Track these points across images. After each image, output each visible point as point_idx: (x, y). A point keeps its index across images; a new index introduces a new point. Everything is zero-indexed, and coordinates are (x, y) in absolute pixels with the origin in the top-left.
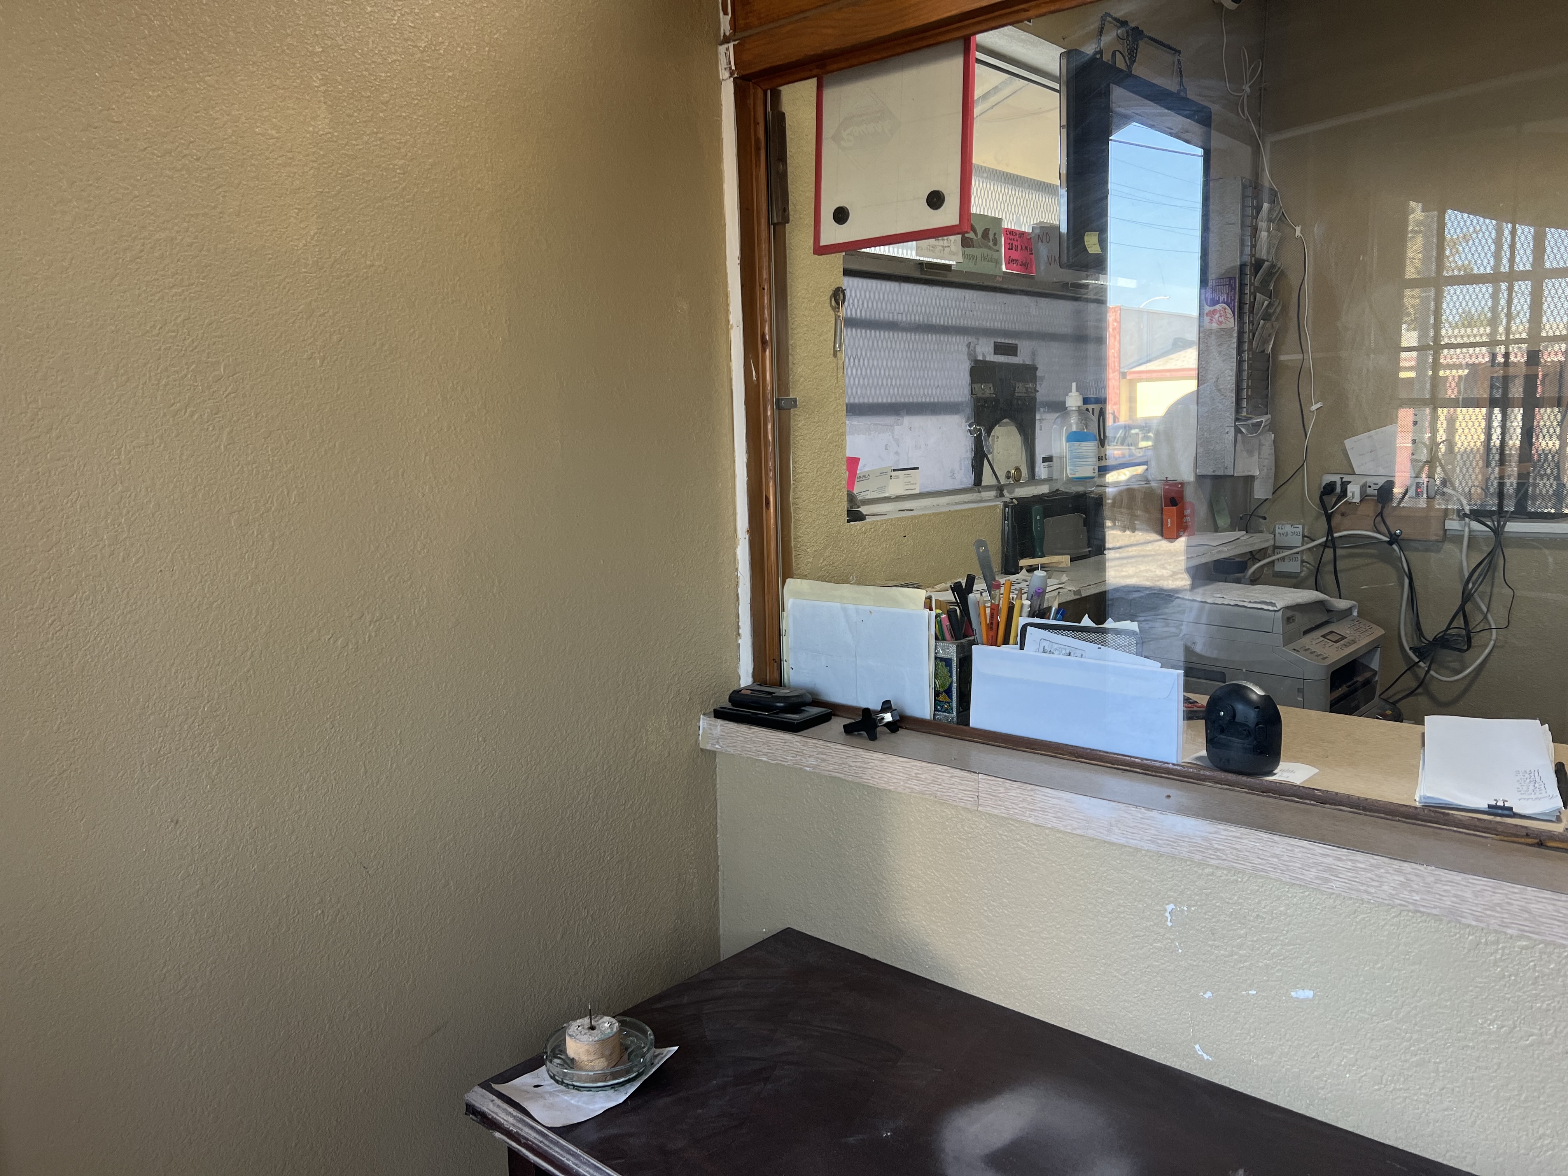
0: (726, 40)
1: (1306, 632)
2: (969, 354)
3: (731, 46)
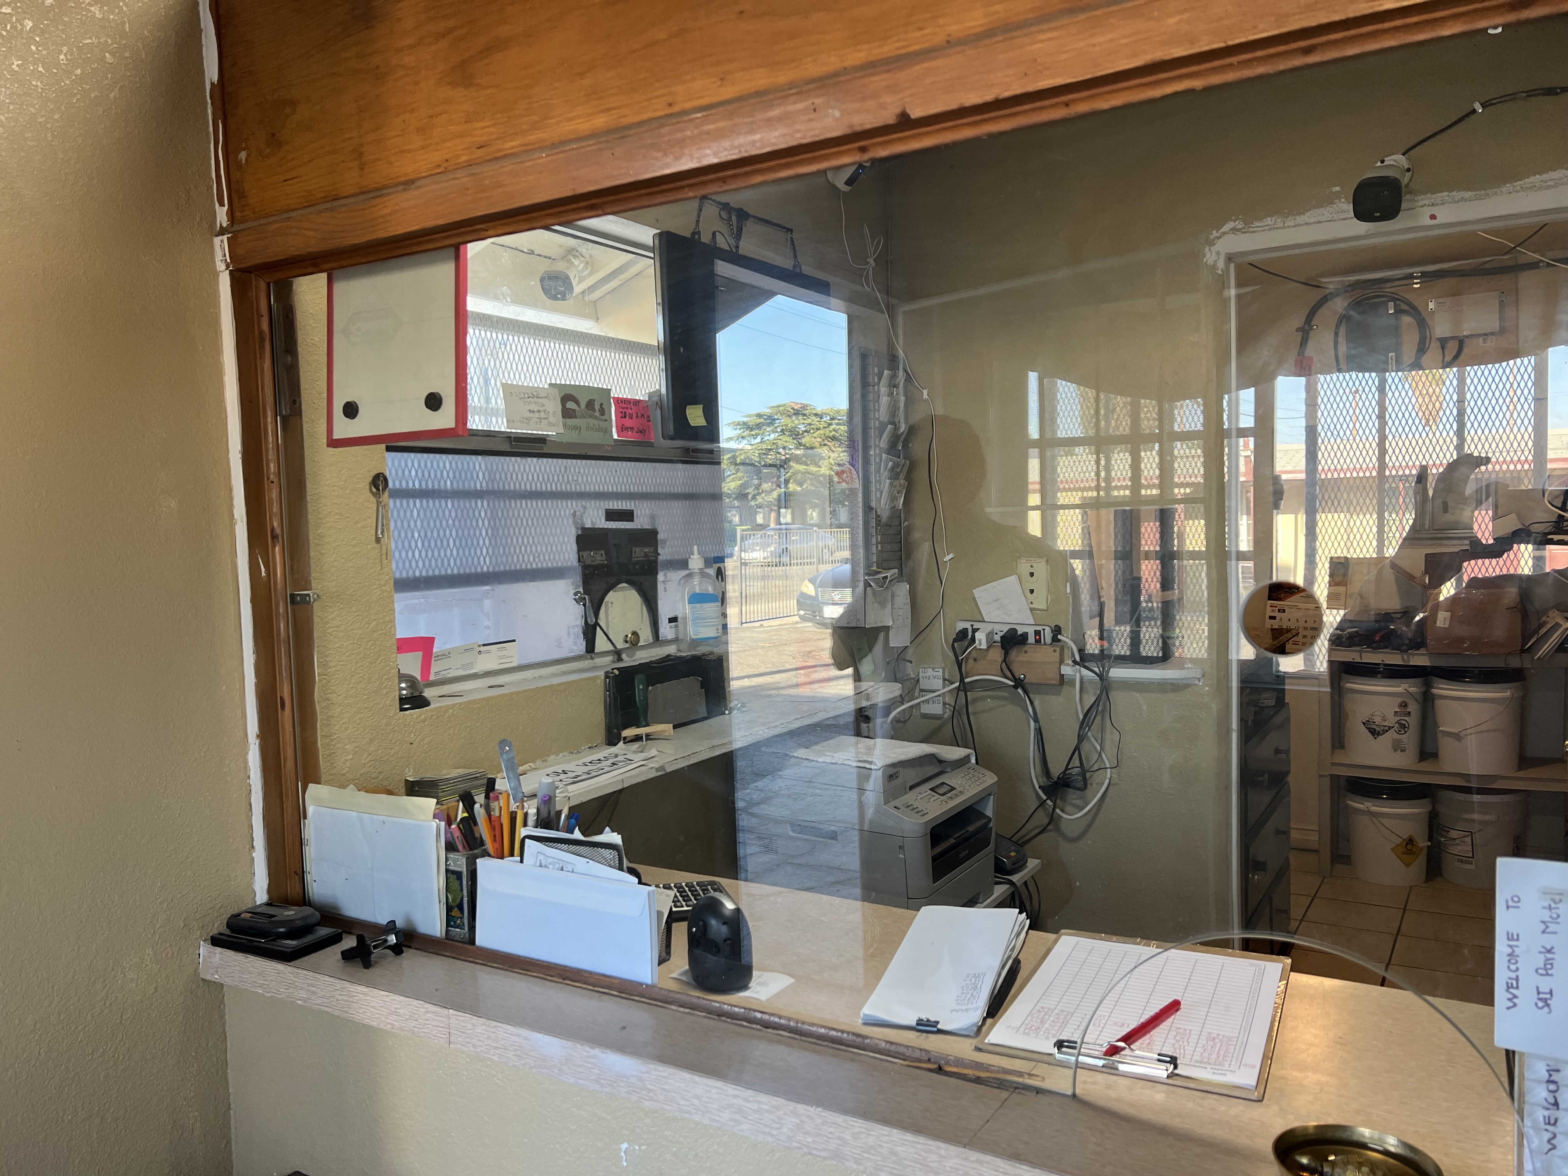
0: (222, 232)
1: (911, 788)
2: (575, 523)
3: (225, 238)
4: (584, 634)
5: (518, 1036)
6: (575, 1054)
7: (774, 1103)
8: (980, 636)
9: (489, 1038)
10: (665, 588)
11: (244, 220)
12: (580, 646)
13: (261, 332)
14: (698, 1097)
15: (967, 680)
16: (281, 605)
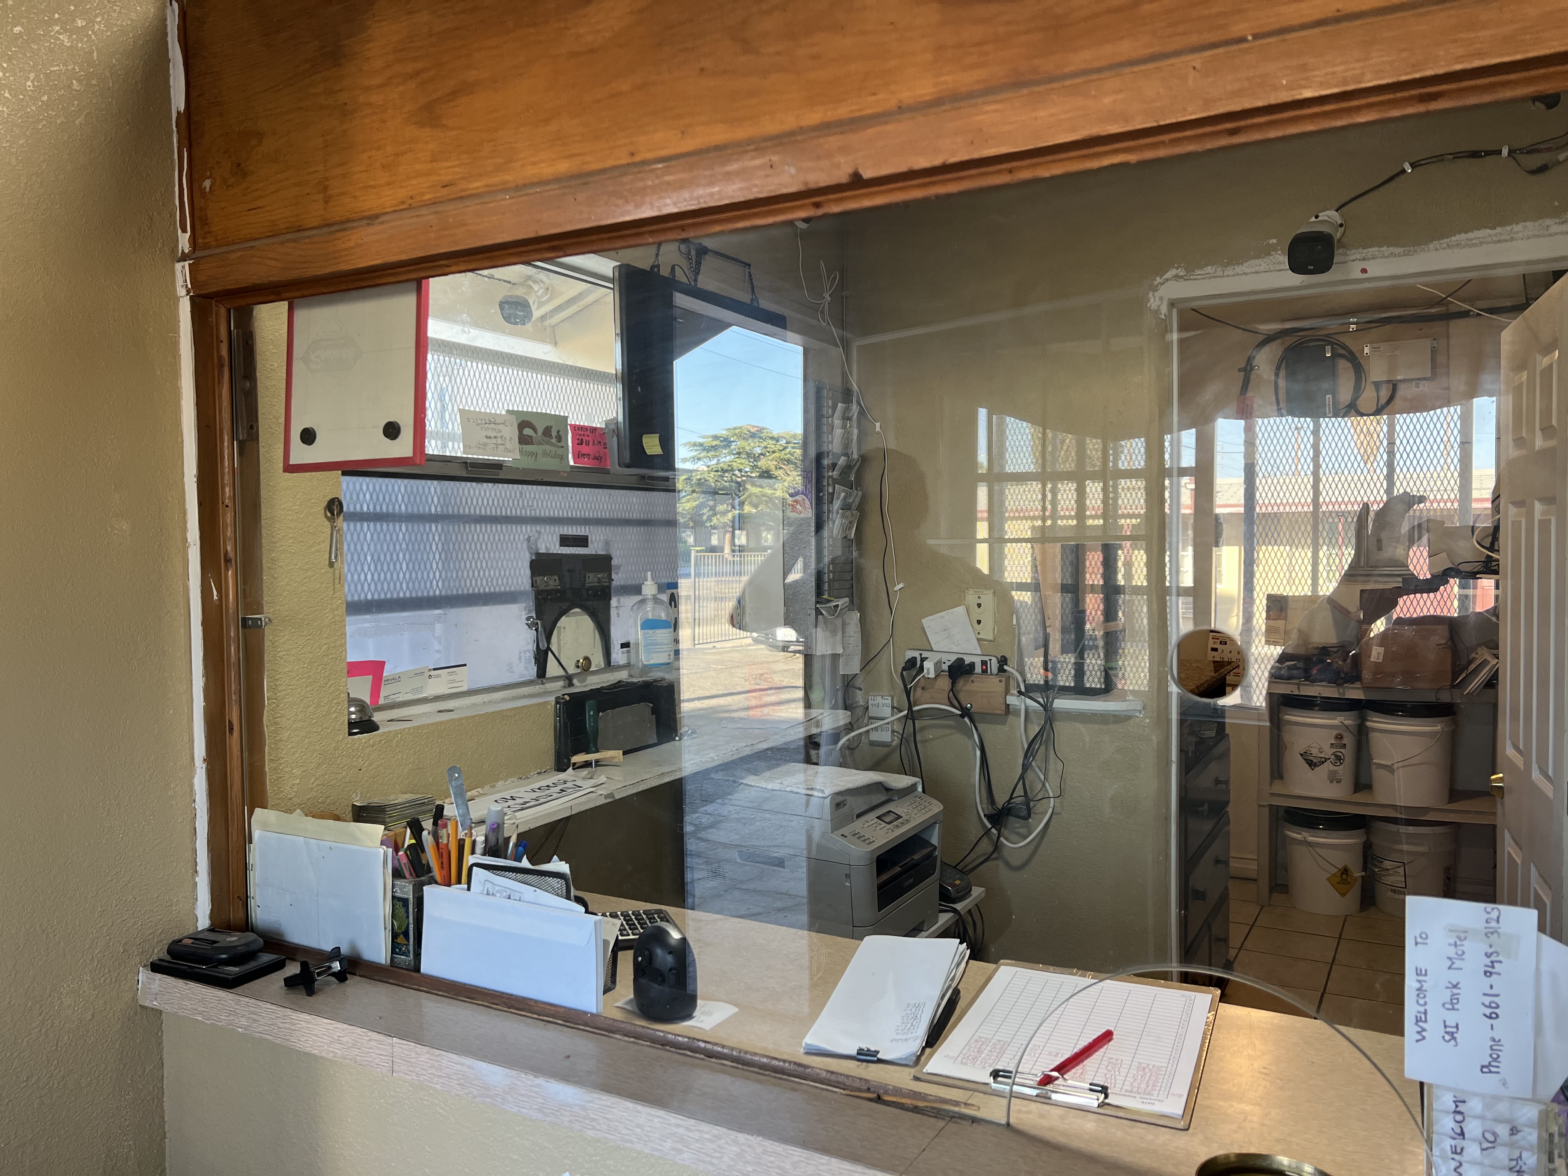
0: (184, 258)
1: (859, 816)
2: (529, 548)
3: (186, 264)
4: (536, 659)
5: (462, 1064)
6: (519, 1083)
7: (715, 1132)
8: (929, 666)
9: (432, 1066)
10: (618, 614)
11: (207, 247)
12: (532, 671)
13: (220, 357)
14: (639, 1126)
15: (915, 708)
16: (232, 629)
